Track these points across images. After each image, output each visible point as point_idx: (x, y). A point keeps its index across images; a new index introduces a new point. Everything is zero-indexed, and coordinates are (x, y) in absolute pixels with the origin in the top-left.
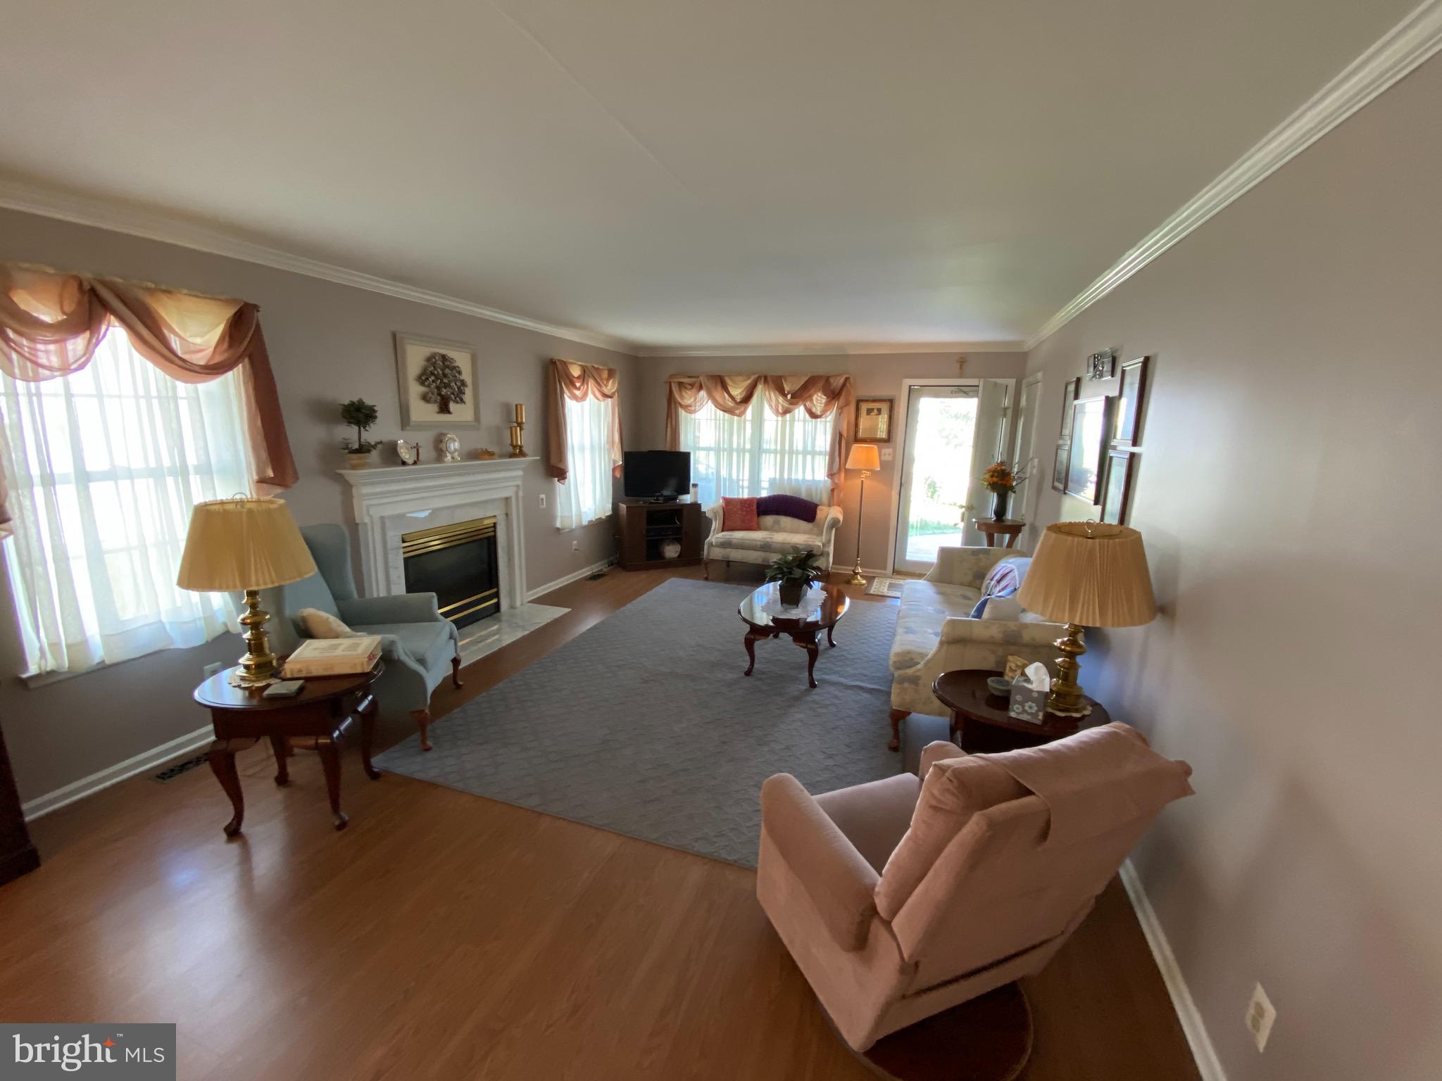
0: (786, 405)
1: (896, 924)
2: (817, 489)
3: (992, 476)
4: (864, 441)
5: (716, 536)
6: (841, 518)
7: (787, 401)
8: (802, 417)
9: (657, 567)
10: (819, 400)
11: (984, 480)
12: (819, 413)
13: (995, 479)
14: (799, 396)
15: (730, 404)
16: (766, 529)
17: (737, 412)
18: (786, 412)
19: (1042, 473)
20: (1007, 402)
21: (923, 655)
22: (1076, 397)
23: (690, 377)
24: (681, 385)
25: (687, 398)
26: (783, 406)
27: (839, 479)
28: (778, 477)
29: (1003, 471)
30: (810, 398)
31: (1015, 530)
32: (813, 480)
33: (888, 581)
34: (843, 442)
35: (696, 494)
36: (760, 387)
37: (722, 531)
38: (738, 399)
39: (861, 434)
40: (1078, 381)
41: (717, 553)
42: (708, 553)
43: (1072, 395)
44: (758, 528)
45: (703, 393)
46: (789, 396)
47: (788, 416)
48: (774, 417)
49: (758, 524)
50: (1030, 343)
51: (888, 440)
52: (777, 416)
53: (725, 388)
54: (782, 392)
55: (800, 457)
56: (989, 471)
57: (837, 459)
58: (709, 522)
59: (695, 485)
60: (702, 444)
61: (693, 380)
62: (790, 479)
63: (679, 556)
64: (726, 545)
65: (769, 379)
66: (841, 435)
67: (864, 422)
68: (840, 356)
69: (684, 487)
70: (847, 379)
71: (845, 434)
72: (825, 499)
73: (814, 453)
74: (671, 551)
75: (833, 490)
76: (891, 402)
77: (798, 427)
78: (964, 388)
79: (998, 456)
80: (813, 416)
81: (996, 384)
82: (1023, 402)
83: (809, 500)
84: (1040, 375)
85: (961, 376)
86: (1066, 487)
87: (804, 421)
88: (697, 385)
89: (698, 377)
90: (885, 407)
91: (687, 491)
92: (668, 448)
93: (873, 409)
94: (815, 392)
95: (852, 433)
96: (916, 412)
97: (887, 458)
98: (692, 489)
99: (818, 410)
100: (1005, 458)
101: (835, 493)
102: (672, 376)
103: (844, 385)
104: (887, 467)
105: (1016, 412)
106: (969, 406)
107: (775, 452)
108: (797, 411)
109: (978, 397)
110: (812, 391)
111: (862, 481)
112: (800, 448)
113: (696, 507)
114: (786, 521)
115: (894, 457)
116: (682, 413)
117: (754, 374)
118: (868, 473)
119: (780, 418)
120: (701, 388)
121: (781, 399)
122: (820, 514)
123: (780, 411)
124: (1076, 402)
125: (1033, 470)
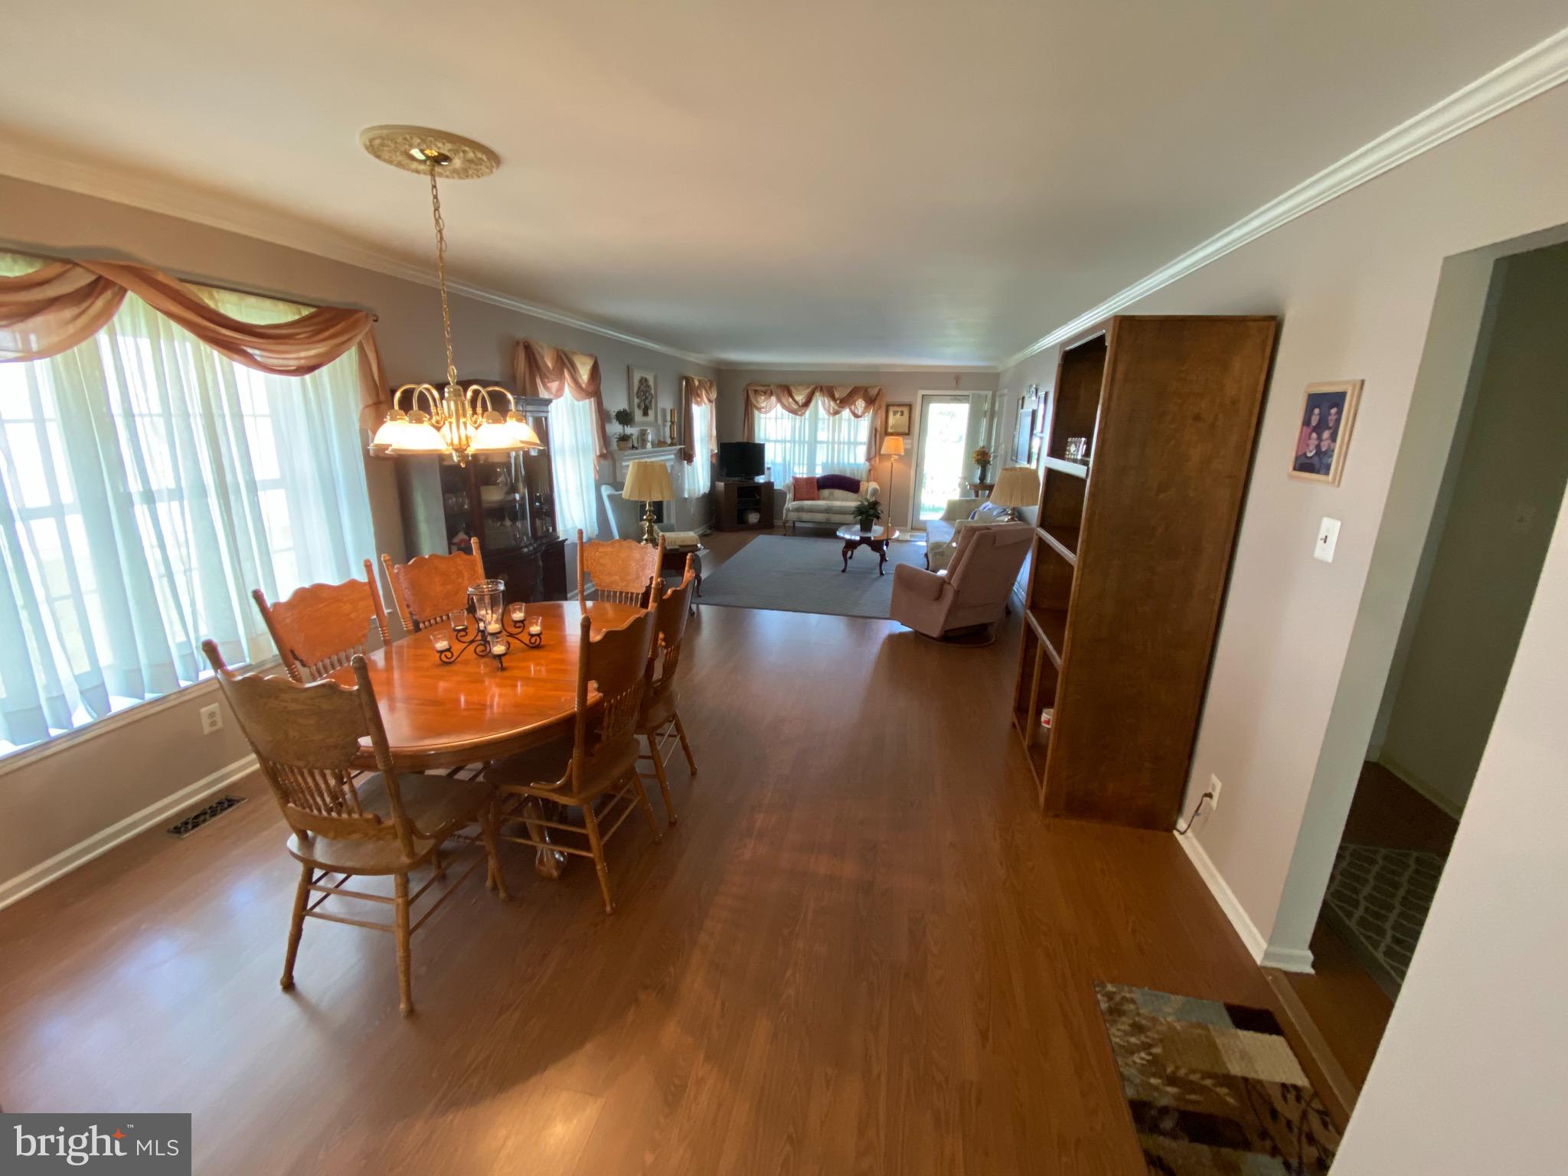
0: (836, 408)
1: (952, 582)
2: (858, 470)
3: (978, 455)
4: (892, 434)
5: (790, 504)
6: (878, 488)
7: (837, 405)
8: (847, 417)
9: (742, 530)
10: (860, 404)
11: (973, 457)
12: (860, 414)
13: (979, 457)
14: (845, 402)
15: (795, 407)
16: (824, 499)
17: (800, 413)
18: (836, 413)
19: (1006, 453)
20: (986, 407)
21: (945, 543)
22: (1022, 408)
23: (763, 386)
24: (755, 391)
25: (762, 401)
26: (833, 408)
27: (875, 462)
28: (830, 461)
29: (984, 452)
30: (854, 403)
31: (991, 488)
32: (855, 464)
33: (909, 534)
34: (879, 434)
35: (770, 476)
36: (817, 394)
37: (794, 500)
38: (800, 403)
39: (890, 430)
40: (1023, 398)
41: (793, 516)
42: (787, 516)
43: (1020, 407)
44: (818, 499)
45: (773, 399)
46: (838, 402)
47: (837, 416)
48: (826, 416)
49: (818, 496)
50: (1000, 368)
51: (907, 434)
52: (829, 416)
53: (791, 395)
54: (833, 397)
55: (846, 447)
56: (976, 452)
57: (874, 447)
58: (783, 494)
59: (769, 469)
60: (773, 438)
61: (766, 388)
62: (838, 463)
63: (759, 522)
64: (799, 510)
65: (824, 389)
66: (876, 430)
67: (892, 420)
68: (875, 373)
69: (759, 468)
70: (880, 390)
71: (879, 429)
72: (864, 476)
73: (856, 444)
74: (753, 518)
75: (870, 470)
76: (910, 406)
77: (845, 424)
78: (958, 397)
79: (981, 444)
80: (856, 416)
81: (979, 395)
82: (997, 407)
83: (852, 477)
84: (1006, 391)
85: (957, 388)
86: (1017, 458)
87: (849, 420)
88: (769, 392)
89: (769, 386)
90: (906, 411)
91: (762, 473)
92: (745, 441)
93: (898, 411)
94: (858, 399)
95: (883, 429)
96: (927, 413)
97: (909, 447)
98: (766, 471)
99: (859, 412)
100: (985, 444)
101: (872, 472)
102: (748, 385)
103: (879, 392)
104: (908, 452)
105: (992, 414)
106: (962, 410)
107: (827, 443)
108: (843, 412)
109: (968, 403)
110: (856, 398)
111: (892, 464)
112: (846, 440)
113: (769, 485)
114: (838, 493)
115: (912, 447)
116: (756, 412)
117: (813, 384)
118: (896, 457)
119: (831, 418)
120: (771, 394)
121: (832, 403)
122: (863, 486)
123: (831, 411)
124: (1022, 411)
125: (1001, 451)
